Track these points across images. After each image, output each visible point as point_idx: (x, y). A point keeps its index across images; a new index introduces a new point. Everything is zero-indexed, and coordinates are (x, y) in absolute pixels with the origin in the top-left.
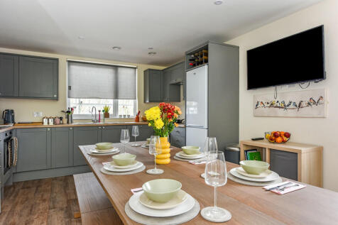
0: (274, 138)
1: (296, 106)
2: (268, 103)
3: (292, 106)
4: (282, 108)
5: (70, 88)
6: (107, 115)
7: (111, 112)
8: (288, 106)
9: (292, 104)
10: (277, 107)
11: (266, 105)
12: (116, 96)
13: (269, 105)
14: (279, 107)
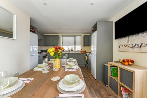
0: (123, 62)
1: (139, 46)
2: (125, 45)
3: (136, 46)
4: (131, 47)
5: (62, 43)
6: (72, 50)
7: (73, 49)
8: (134, 46)
9: (137, 45)
10: (129, 47)
11: (124, 46)
12: (75, 45)
13: (125, 46)
14: (130, 47)
